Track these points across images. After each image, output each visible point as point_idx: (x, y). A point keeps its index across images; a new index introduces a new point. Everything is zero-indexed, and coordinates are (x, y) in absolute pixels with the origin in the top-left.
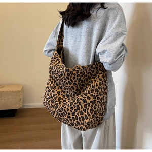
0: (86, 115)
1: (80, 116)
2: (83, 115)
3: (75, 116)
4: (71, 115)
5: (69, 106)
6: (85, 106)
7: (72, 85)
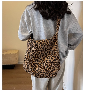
0: (53, 69)
1: (50, 70)
2: (52, 69)
3: (47, 71)
4: (44, 71)
5: (42, 66)
6: (51, 64)
7: (39, 51)
